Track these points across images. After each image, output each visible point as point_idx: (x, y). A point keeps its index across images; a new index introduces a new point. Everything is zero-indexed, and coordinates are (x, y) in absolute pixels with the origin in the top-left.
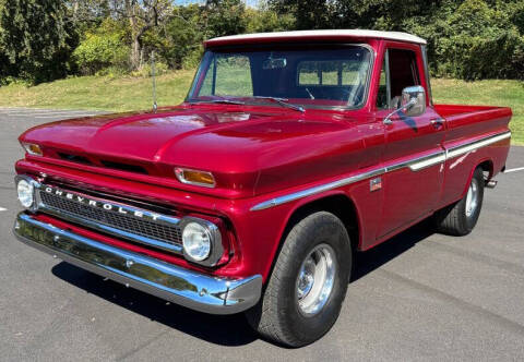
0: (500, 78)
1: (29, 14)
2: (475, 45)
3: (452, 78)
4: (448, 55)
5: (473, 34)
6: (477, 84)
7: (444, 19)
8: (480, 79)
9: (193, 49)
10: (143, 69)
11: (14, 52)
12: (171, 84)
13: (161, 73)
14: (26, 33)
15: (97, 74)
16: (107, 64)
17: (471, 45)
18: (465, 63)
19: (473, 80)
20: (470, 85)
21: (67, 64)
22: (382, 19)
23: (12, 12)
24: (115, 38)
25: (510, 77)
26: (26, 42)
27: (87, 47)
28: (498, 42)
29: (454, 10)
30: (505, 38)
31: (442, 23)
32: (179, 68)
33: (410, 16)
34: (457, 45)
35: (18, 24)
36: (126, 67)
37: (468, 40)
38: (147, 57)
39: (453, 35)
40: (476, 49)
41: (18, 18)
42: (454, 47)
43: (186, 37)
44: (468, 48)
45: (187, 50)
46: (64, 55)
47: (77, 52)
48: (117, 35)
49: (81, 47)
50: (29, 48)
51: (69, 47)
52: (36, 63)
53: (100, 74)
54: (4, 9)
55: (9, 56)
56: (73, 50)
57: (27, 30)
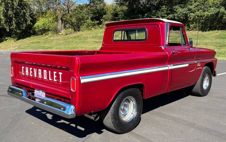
0: (218, 30)
1: (15, 11)
2: (206, 16)
3: (196, 30)
4: (194, 20)
5: (204, 11)
6: (207, 32)
7: (191, 5)
8: (209, 30)
9: (85, 22)
10: (63, 32)
11: (8, 27)
12: (75, 37)
13: (71, 33)
14: (14, 19)
15: (44, 35)
16: (48, 30)
17: (204, 16)
18: (202, 24)
19: (206, 31)
20: (204, 33)
21: (31, 31)
22: (164, 6)
23: (8, 10)
24: (51, 19)
25: (222, 29)
26: (14, 22)
27: (40, 23)
28: (216, 14)
29: (195, 2)
30: (219, 12)
31: (191, 7)
32: (79, 31)
33: (176, 5)
34: (198, 16)
35: (10, 15)
36: (56, 31)
37: (202, 13)
38: (65, 27)
39: (196, 12)
40: (206, 17)
41: (10, 12)
42: (196, 17)
43: (81, 17)
44: (202, 17)
45: (81, 23)
46: (30, 27)
47: (35, 25)
48: (52, 18)
49: (37, 23)
50: (15, 25)
51: (31, 24)
52: (18, 31)
53: (45, 35)
54: (4, 9)
55: (6, 28)
56: (34, 25)
57: (14, 17)
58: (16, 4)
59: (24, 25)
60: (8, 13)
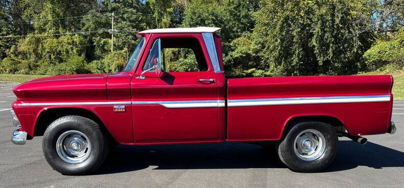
11: (322, 58)
14: (331, 45)
15: (378, 70)
16: (386, 63)
21: (359, 64)
23: (325, 32)
24: (396, 43)
26: (331, 50)
27: (372, 53)
41: (326, 35)
46: (358, 57)
47: (366, 55)
48: (399, 40)
49: (368, 51)
50: (331, 55)
51: (360, 52)
52: (336, 65)
53: (381, 70)
54: (318, 31)
55: (318, 61)
56: (363, 54)
57: (333, 43)
58: (337, 21)
59: (348, 54)
60: (324, 36)
